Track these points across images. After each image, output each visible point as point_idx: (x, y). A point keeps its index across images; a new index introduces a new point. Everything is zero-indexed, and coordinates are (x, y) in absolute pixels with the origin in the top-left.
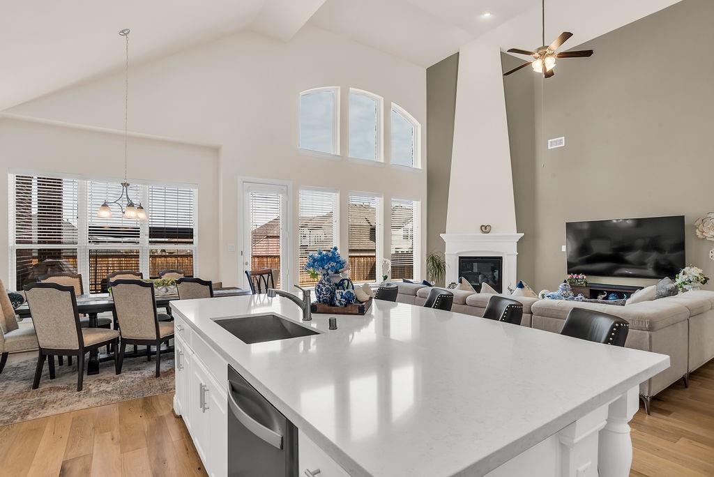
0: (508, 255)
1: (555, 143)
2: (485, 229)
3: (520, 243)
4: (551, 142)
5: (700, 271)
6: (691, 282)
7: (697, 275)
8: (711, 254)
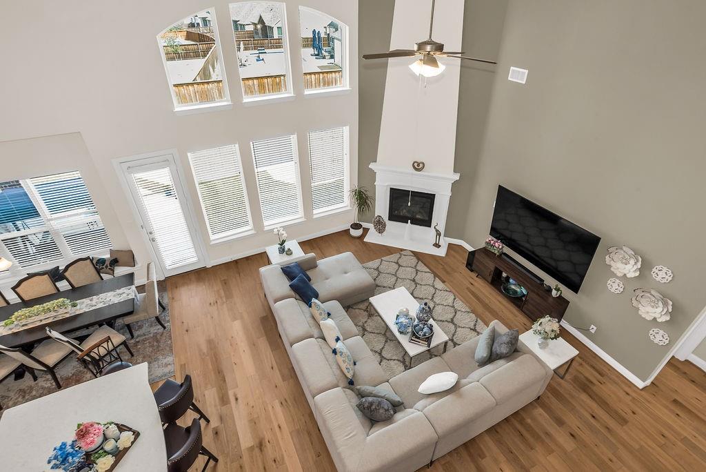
0: (440, 193)
1: (518, 75)
4: (513, 71)
8: (609, 282)
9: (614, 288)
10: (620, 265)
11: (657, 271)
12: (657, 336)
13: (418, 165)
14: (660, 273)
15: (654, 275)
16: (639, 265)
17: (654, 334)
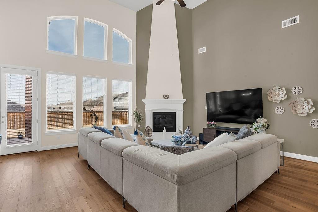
0: (178, 111)
1: (202, 50)
2: (166, 97)
3: (185, 104)
4: (200, 50)
5: (266, 120)
6: (260, 127)
7: (263, 123)
8: (275, 110)
9: (279, 112)
10: (276, 98)
11: (294, 91)
12: (314, 124)
13: (166, 96)
14: (296, 91)
15: (294, 93)
16: (285, 92)
17: (313, 123)
